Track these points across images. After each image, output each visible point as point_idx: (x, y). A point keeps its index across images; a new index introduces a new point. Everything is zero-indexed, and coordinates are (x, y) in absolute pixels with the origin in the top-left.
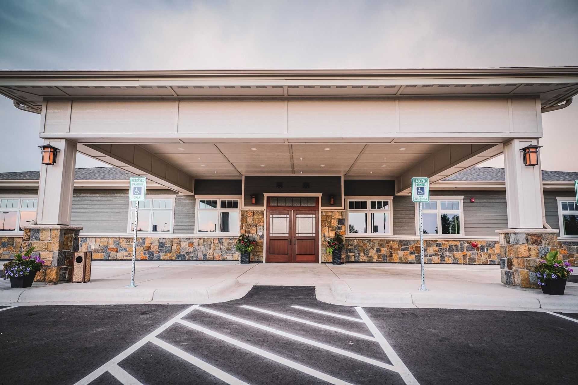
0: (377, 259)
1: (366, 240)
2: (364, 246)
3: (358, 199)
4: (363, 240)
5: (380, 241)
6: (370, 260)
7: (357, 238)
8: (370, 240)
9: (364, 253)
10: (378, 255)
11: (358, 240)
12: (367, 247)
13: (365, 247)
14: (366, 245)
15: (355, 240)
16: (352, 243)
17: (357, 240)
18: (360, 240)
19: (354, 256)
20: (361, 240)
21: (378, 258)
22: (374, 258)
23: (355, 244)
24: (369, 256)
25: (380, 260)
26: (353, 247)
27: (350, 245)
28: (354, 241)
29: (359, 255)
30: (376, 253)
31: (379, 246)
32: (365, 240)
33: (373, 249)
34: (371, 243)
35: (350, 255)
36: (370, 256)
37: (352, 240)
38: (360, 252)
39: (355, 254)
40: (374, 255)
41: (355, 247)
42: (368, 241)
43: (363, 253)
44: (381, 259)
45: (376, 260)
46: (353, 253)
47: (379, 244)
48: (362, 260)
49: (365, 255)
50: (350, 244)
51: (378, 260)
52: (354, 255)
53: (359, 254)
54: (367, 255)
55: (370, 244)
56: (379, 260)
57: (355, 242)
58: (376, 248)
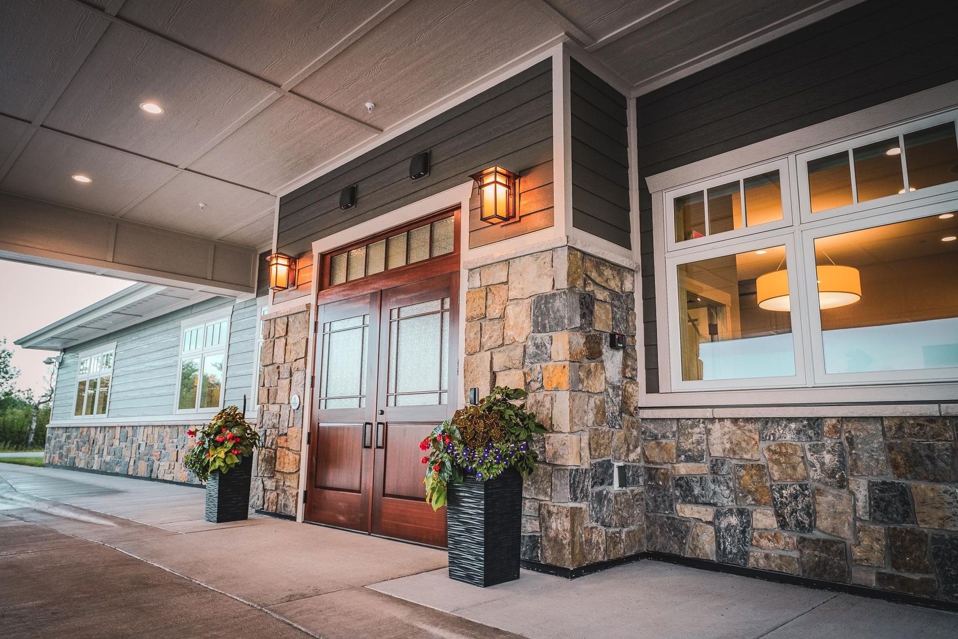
0: (889, 570)
1: (790, 420)
2: (777, 462)
3: (719, 174)
4: (766, 421)
5: (900, 428)
6: (822, 565)
7: (720, 413)
8: (815, 422)
9: (778, 515)
10: (892, 536)
11: (735, 421)
12: (800, 469)
13: (783, 472)
14: (785, 455)
15: (712, 420)
16: (698, 443)
17: (728, 423)
18: (747, 420)
19: (711, 529)
20: (756, 420)
21: (895, 565)
22: (858, 553)
23: (717, 451)
24: (816, 534)
25: (917, 577)
26: (702, 468)
27: (684, 452)
28: (708, 432)
29: (746, 525)
30: (874, 520)
31: (895, 466)
32: (777, 421)
33: (842, 484)
34: (829, 442)
35: (688, 520)
36: (823, 536)
37: (696, 421)
38: (750, 499)
39: (718, 515)
40: (856, 531)
41: (716, 466)
42: (799, 432)
43: (770, 511)
44: (917, 570)
45: (880, 577)
46: (702, 509)
47: (890, 448)
48: (767, 557)
49: (783, 525)
50: (686, 445)
51: (891, 577)
52: (710, 519)
53: (741, 512)
54: (799, 524)
55: (817, 450)
56: (904, 582)
57: (712, 438)
58: (871, 486)
